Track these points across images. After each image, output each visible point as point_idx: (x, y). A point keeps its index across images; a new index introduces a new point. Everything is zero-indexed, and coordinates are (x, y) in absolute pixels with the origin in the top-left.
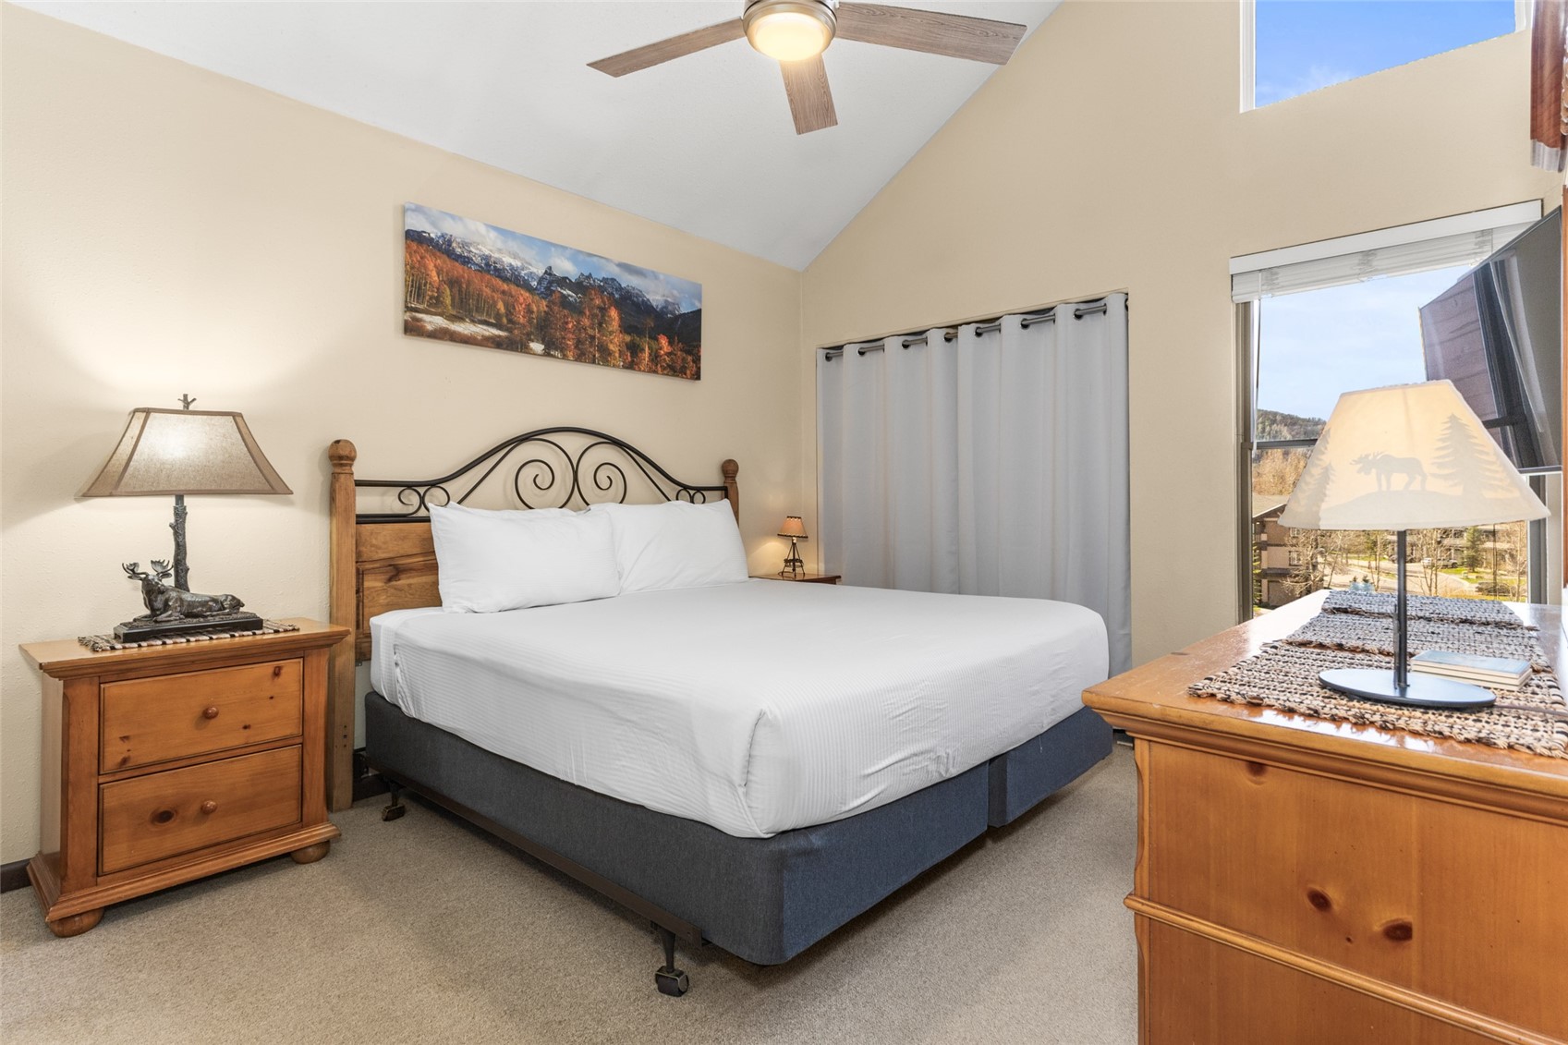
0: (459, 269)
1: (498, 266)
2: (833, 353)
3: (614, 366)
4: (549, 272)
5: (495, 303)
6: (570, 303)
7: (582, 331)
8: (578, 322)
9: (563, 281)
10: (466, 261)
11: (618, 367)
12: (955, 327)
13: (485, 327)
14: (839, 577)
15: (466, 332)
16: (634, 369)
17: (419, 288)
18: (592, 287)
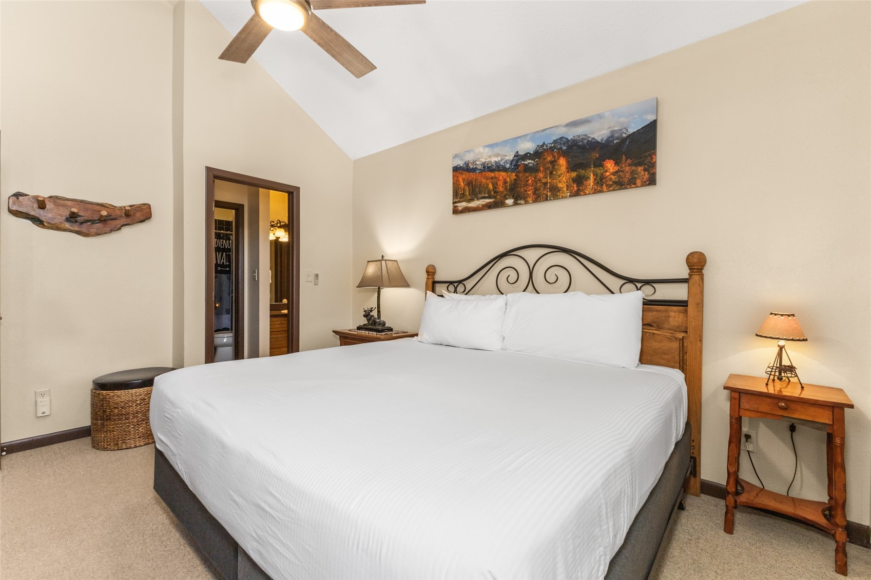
0: (471, 176)
1: (489, 165)
3: (562, 198)
4: (517, 155)
5: (488, 185)
6: (530, 167)
7: (538, 182)
8: (535, 178)
9: (526, 156)
10: (474, 170)
13: (483, 200)
15: (475, 206)
17: (457, 192)
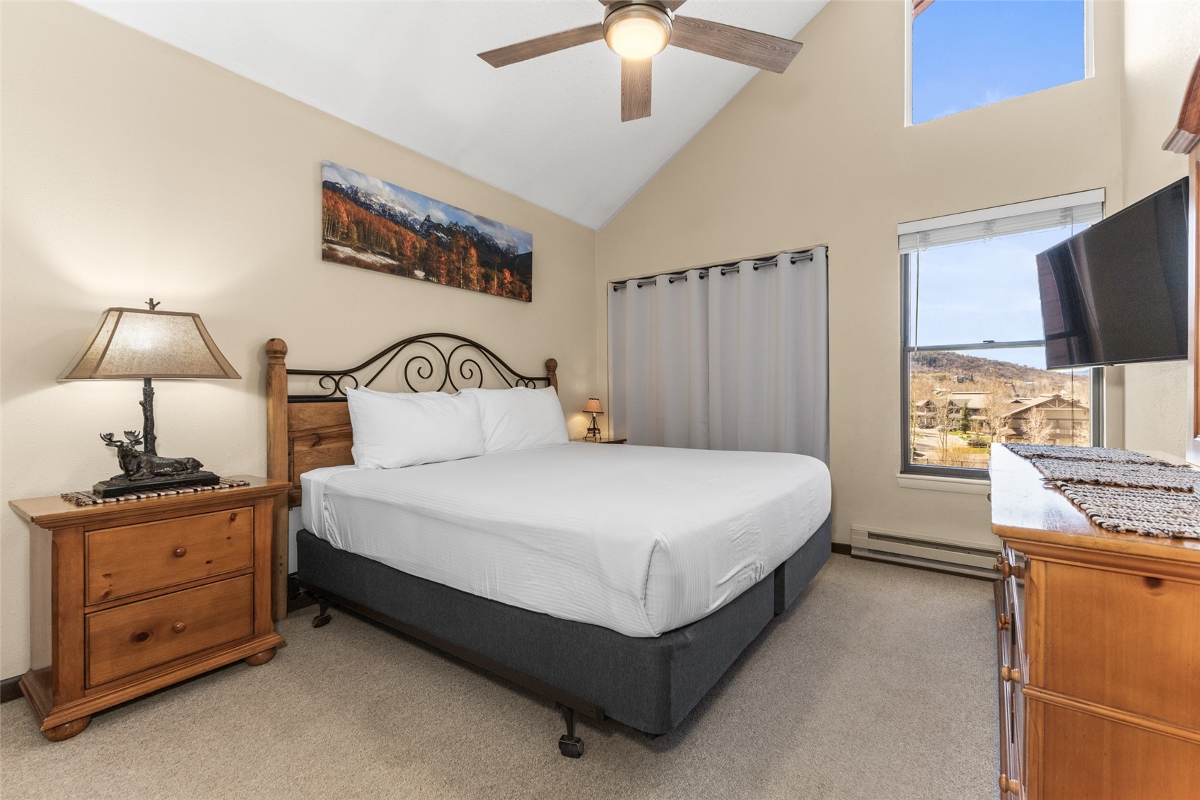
0: (363, 213)
1: (392, 212)
2: (619, 285)
3: (474, 290)
4: (428, 219)
5: (390, 240)
6: (443, 242)
7: (452, 263)
8: (449, 257)
9: (438, 227)
10: (368, 207)
11: (476, 290)
12: (707, 269)
13: (382, 258)
14: (626, 440)
15: (369, 260)
16: (487, 293)
17: (334, 225)
18: (458, 232)
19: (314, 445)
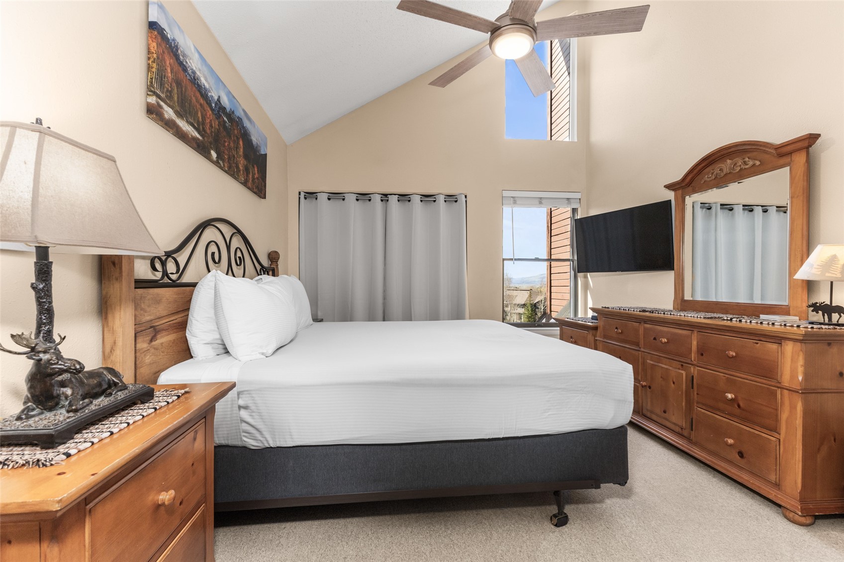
1: (199, 82)
4: (219, 100)
5: (197, 112)
6: (226, 127)
7: (230, 150)
8: (229, 144)
9: (224, 110)
10: (184, 69)
11: (242, 183)
13: (193, 129)
15: (184, 129)
16: (247, 187)
18: (234, 120)
19: (151, 341)
